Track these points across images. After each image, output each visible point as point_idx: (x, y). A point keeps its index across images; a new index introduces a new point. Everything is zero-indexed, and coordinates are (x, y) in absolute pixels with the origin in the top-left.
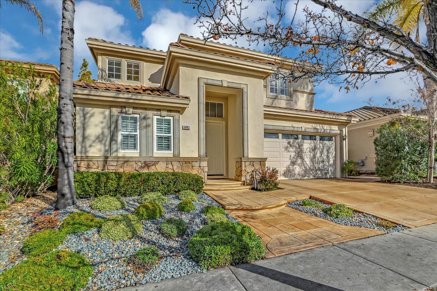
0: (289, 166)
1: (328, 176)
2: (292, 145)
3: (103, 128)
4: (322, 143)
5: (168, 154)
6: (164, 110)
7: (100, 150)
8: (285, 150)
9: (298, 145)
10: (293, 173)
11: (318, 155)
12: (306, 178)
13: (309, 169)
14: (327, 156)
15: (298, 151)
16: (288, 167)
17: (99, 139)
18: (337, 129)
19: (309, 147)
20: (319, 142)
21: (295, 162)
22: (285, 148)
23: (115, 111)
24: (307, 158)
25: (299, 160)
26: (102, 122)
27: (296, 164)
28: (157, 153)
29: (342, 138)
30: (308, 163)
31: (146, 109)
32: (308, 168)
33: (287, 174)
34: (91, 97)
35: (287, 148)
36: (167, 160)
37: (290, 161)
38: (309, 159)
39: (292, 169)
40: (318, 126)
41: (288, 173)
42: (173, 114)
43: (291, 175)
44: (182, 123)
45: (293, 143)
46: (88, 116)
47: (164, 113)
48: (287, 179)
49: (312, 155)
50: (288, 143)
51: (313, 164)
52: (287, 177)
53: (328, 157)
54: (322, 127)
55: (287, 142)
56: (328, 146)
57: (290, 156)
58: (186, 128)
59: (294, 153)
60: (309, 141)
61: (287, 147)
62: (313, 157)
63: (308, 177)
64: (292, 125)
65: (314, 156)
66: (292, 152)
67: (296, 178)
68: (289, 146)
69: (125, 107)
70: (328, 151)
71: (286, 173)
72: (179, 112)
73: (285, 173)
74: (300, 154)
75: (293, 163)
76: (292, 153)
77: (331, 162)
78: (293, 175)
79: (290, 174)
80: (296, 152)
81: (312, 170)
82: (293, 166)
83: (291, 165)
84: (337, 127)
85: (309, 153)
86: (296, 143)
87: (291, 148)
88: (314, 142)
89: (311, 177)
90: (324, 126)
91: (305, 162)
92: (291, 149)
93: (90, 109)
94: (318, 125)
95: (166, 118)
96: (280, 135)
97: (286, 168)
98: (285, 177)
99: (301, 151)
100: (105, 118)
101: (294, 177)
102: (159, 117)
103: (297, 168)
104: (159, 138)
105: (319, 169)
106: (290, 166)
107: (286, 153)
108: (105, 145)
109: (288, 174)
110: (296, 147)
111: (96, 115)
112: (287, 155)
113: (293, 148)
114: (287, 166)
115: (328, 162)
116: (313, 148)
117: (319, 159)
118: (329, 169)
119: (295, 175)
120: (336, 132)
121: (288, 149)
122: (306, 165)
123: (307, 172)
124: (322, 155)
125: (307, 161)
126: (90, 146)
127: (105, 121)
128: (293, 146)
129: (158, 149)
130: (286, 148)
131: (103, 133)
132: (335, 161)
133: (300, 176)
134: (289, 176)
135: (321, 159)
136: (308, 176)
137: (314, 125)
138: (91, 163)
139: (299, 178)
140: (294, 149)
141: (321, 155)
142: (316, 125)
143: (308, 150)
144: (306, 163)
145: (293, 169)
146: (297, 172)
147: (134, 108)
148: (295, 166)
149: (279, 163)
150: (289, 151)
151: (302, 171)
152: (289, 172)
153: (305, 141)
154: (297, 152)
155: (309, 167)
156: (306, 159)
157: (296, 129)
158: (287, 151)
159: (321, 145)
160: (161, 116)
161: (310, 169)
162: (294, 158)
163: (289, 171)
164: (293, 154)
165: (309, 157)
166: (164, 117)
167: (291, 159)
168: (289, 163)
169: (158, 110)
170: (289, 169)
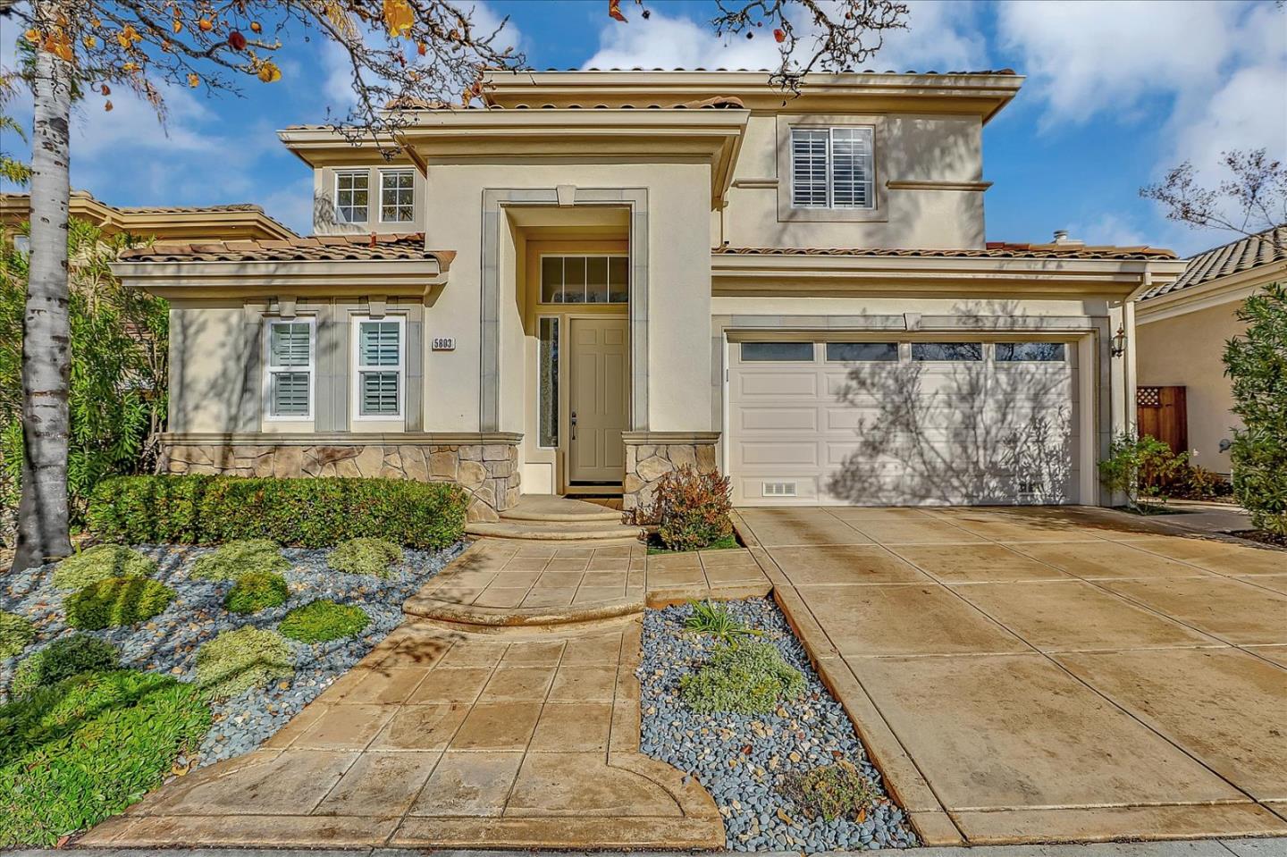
0: (856, 456)
1: (1038, 497)
2: (869, 381)
3: (225, 360)
4: (1008, 371)
5: (393, 423)
6: (376, 298)
7: (217, 418)
8: (837, 401)
9: (896, 380)
10: (871, 484)
11: (989, 415)
12: (929, 502)
13: (946, 472)
14: (1033, 419)
15: (893, 401)
16: (851, 463)
17: (217, 388)
18: (1079, 312)
19: (944, 388)
20: (990, 364)
21: (881, 443)
22: (838, 394)
23: (253, 312)
24: (937, 428)
25: (899, 434)
26: (223, 345)
27: (884, 451)
28: (361, 422)
29: (1104, 346)
30: (941, 446)
31: (328, 299)
32: (940, 465)
33: (845, 486)
35: (846, 394)
36: (389, 443)
37: (862, 439)
38: (943, 431)
39: (867, 467)
40: (983, 308)
41: (849, 483)
42: (402, 306)
43: (864, 489)
44: (430, 334)
45: (873, 374)
46: (192, 330)
47: (377, 307)
48: (846, 503)
49: (958, 416)
50: (851, 373)
51: (965, 449)
52: (847, 498)
53: (1036, 422)
54: (1004, 308)
55: (848, 370)
56: (1039, 382)
57: (861, 423)
58: (443, 347)
59: (878, 412)
60: (947, 366)
61: (848, 390)
62: (963, 422)
63: (939, 498)
64: (864, 310)
65: (970, 422)
66: (867, 407)
67: (884, 500)
68: (854, 384)
69: (275, 299)
70: (1037, 400)
71: (841, 484)
72: (419, 299)
73: (836, 483)
74: (902, 414)
75: (874, 448)
76: (866, 411)
77: (1055, 441)
78: (873, 489)
79: (858, 485)
80: (884, 408)
81: (958, 474)
82: (871, 456)
83: (862, 454)
84: (1079, 303)
85: (946, 411)
86: (884, 375)
87: (864, 391)
88: (969, 369)
89: (956, 499)
90: (1011, 303)
91: (927, 442)
92: (863, 397)
93: (196, 311)
94: (984, 301)
95: (387, 319)
96: (820, 349)
97: (843, 464)
98: (838, 495)
99: (910, 402)
100: (229, 332)
101: (878, 497)
102: (366, 319)
103: (890, 466)
104: (369, 378)
105: (994, 470)
106: (861, 459)
107: (844, 411)
108: (229, 404)
109: (852, 488)
110: (883, 386)
111: (211, 325)
112: (849, 417)
113: (875, 390)
114: (845, 456)
115: (1040, 442)
116: (965, 390)
117: (994, 431)
118: (1045, 471)
119: (880, 489)
120: (1073, 324)
121: (850, 396)
122: (929, 455)
123: (936, 479)
124: (1009, 417)
125: (938, 438)
126: (197, 408)
127: (231, 340)
128: (873, 385)
129: (365, 411)
130: (844, 394)
131: (224, 373)
132: (1073, 440)
133: (903, 493)
134: (854, 493)
135: (1005, 433)
136: (939, 493)
137: (963, 305)
138: (195, 451)
139: (899, 501)
140: (879, 396)
141: (1004, 415)
142: (971, 303)
143: (941, 397)
144: (932, 448)
145: (873, 470)
146: (888, 480)
147: (299, 300)
148: (881, 458)
149: (814, 446)
150: (853, 404)
151: (912, 476)
152: (853, 480)
153: (927, 365)
154: (889, 407)
155: (944, 461)
156: (930, 433)
157: (878, 325)
158: (846, 404)
159: (1003, 378)
160: (372, 317)
161: (949, 468)
162: (875, 428)
163: (853, 474)
164: (872, 416)
165: (945, 425)
166: (381, 317)
167: (862, 433)
168: (856, 446)
169: (363, 299)
170: (853, 468)
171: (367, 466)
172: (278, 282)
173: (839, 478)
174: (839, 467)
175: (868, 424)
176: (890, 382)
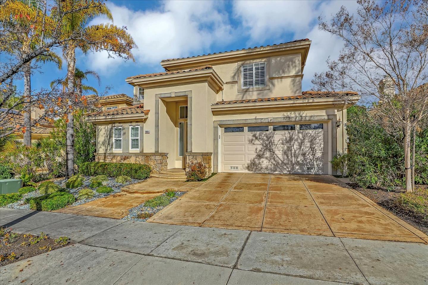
0: (254, 159)
1: (313, 172)
2: (258, 137)
3: (105, 137)
4: (302, 133)
5: (137, 151)
6: (134, 122)
7: (103, 150)
8: (249, 143)
9: (267, 137)
10: (259, 167)
11: (296, 146)
12: (276, 172)
13: (282, 163)
14: (311, 147)
15: (265, 143)
16: (253, 161)
17: (103, 144)
18: (324, 114)
19: (281, 139)
20: (296, 131)
21: (262, 155)
22: (249, 141)
23: (110, 126)
24: (279, 151)
25: (267, 152)
26: (104, 134)
27: (263, 158)
28: (132, 150)
29: (334, 124)
30: (280, 156)
31: (125, 122)
33: (251, 167)
34: (96, 121)
35: (252, 141)
36: (136, 155)
37: (257, 154)
38: (281, 152)
39: (258, 162)
40: (292, 114)
41: (252, 167)
42: (139, 124)
43: (257, 168)
44: (145, 129)
45: (260, 135)
46: (99, 131)
47: (134, 124)
48: (251, 172)
49: (286, 147)
50: (253, 135)
51: (288, 157)
52: (252, 171)
53: (312, 149)
54: (299, 114)
55: (252, 134)
56: (313, 136)
57: (256, 149)
58: (147, 132)
59: (261, 146)
60: (283, 132)
61: (252, 140)
62: (287, 149)
63: (279, 171)
64: (256, 117)
65: (289, 149)
66: (258, 145)
67: (263, 172)
68: (254, 138)
69: (114, 123)
70: (312, 142)
71: (250, 167)
72: (142, 122)
73: (248, 166)
74: (268, 147)
75: (260, 156)
76: (258, 146)
77: (319, 154)
78: (259, 169)
79: (255, 167)
80: (263, 145)
81: (285, 164)
82: (259, 159)
83: (256, 158)
84: (325, 111)
85: (282, 146)
86: (263, 135)
87: (257, 140)
88: (289, 133)
89: (285, 172)
90: (302, 112)
91: (276, 155)
92: (257, 142)
93: (100, 126)
94: (293, 112)
95: (136, 127)
96: (246, 129)
97: (251, 161)
98: (249, 170)
99: (271, 143)
100: (105, 131)
101: (261, 171)
102: (132, 127)
103: (265, 162)
104: (133, 140)
105: (298, 163)
106: (256, 160)
107: (251, 146)
108: (106, 147)
109: (253, 168)
110: (263, 139)
111: (102, 129)
112: (252, 148)
113: (260, 140)
114: (251, 159)
115: (314, 155)
116: (288, 139)
117: (297, 152)
118: (315, 164)
119: (262, 168)
120: (323, 118)
121: (253, 142)
122: (277, 159)
123: (279, 166)
124: (302, 147)
125: (279, 153)
126: (100, 148)
127: (106, 133)
128: (260, 138)
129: (132, 148)
130: (251, 141)
131: (105, 140)
132: (324, 154)
133: (269, 170)
134: (254, 169)
135: (301, 152)
136: (280, 170)
137: (286, 114)
138: (100, 157)
139: (267, 172)
140: (261, 142)
141: (301, 147)
142: (289, 113)
143: (281, 141)
144: (278, 157)
145: (259, 163)
146: (264, 166)
147: (119, 123)
148: (262, 160)
149: (244, 156)
150: (254, 144)
151: (271, 165)
152: (254, 166)
153: (276, 132)
154: (264, 145)
155: (281, 161)
156: (277, 152)
157: (259, 121)
158: (252, 144)
159: (301, 135)
160: (133, 126)
161: (283, 162)
162: (260, 151)
163: (254, 164)
164: (259, 147)
165: (282, 150)
166: (135, 126)
167: (256, 152)
168: (255, 156)
169: (131, 122)
170: (254, 162)
171: (132, 160)
172: (113, 120)
173: (249, 165)
174: (249, 162)
175: (258, 150)
176: (265, 138)
